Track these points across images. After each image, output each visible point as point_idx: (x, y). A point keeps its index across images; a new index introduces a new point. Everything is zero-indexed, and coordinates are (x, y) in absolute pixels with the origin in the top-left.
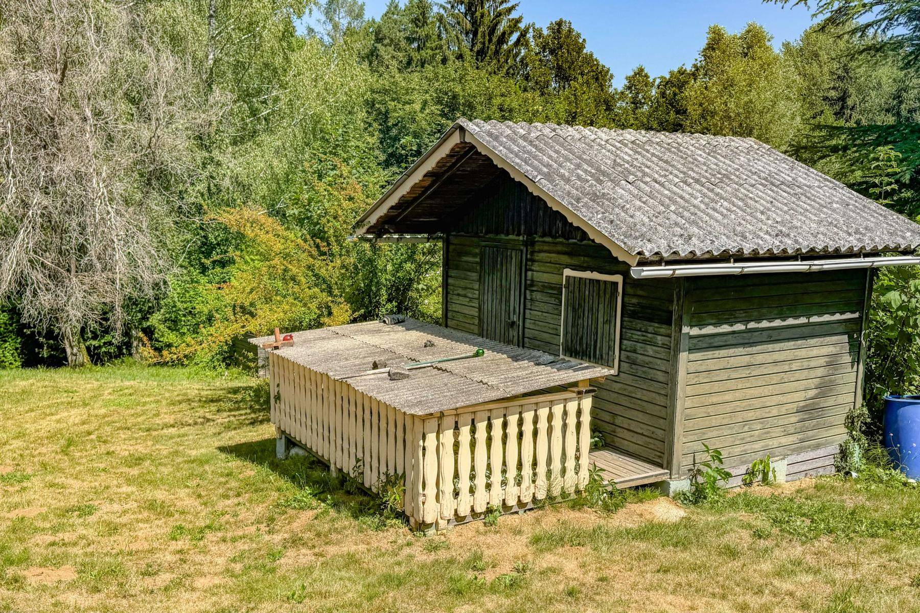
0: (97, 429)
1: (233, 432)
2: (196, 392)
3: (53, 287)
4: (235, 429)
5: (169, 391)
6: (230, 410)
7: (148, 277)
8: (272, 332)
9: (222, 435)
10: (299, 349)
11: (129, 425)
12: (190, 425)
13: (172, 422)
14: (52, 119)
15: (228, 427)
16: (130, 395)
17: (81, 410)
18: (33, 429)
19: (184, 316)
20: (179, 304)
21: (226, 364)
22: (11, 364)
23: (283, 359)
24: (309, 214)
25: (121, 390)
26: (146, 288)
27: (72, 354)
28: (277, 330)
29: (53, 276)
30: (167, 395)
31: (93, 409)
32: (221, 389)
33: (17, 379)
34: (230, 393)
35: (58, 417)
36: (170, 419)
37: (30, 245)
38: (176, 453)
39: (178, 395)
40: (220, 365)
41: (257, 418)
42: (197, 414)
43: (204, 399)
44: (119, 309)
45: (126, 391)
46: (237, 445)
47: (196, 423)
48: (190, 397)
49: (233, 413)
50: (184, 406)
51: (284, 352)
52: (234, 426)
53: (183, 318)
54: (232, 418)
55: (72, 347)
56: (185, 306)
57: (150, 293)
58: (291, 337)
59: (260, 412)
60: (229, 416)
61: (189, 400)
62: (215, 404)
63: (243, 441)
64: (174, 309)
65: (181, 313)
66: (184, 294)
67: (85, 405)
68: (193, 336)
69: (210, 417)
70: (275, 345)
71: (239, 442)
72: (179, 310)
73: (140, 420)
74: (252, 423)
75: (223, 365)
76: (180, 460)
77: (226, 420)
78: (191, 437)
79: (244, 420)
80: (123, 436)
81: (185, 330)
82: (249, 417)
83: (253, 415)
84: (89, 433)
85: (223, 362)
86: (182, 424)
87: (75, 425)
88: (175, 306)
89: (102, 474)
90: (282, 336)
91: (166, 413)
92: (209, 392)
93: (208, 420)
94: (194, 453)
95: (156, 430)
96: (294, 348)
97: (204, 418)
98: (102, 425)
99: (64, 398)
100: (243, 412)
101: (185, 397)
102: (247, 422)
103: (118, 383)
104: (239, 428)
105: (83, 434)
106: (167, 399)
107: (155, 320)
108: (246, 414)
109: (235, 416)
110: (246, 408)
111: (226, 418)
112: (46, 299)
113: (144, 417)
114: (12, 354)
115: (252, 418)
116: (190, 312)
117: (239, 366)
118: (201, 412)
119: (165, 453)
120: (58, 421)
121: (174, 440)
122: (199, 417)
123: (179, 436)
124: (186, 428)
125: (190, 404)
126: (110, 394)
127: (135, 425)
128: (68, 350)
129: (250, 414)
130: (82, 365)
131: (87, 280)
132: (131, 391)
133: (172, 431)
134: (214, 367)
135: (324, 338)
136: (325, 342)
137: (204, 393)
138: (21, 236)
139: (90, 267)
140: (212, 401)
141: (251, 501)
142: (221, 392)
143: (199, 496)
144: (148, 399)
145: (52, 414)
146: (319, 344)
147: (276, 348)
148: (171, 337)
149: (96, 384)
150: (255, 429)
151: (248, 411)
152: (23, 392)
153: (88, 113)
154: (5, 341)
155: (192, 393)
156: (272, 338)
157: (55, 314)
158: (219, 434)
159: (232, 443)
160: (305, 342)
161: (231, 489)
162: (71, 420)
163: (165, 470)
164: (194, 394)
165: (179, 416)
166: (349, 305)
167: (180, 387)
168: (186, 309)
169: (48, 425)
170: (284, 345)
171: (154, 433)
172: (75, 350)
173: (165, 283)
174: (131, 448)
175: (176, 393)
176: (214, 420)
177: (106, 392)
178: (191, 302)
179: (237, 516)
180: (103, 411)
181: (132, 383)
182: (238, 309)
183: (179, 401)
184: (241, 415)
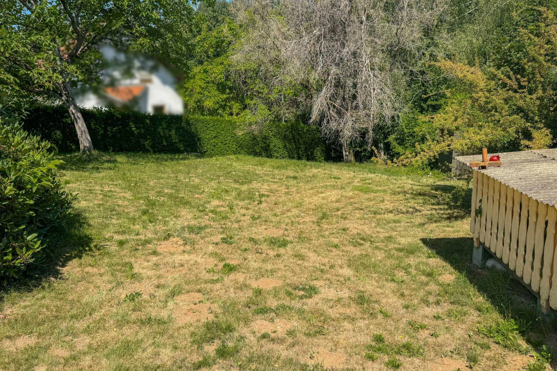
0: (343, 208)
1: (434, 225)
2: (410, 186)
3: (338, 119)
4: (436, 222)
5: (393, 183)
6: (433, 204)
7: (388, 113)
8: (480, 152)
9: (426, 226)
10: (508, 170)
11: (363, 207)
12: (403, 213)
13: (391, 209)
14: (345, 23)
15: (431, 219)
16: (369, 184)
17: (339, 192)
18: (307, 202)
19: (408, 137)
20: (405, 130)
21: (431, 167)
22: (320, 158)
23: (489, 178)
24: (509, 58)
25: (364, 180)
26: (387, 119)
27: (346, 155)
28: (485, 150)
29: (339, 113)
30: (391, 186)
31: (345, 191)
32: (427, 186)
33: (313, 168)
34: (432, 189)
35: (324, 195)
36: (390, 206)
37: (328, 95)
38: (389, 239)
39: (398, 187)
40: (427, 168)
41: (453, 214)
42: (409, 204)
43: (415, 192)
44: (371, 132)
45: (368, 181)
46: (437, 239)
47: (408, 212)
48: (406, 190)
49: (434, 207)
50: (401, 196)
51: (491, 172)
52: (435, 219)
53: (407, 138)
54: (434, 212)
55: (346, 151)
56: (409, 131)
57: (389, 123)
58: (498, 157)
59: (455, 208)
60: (432, 209)
61: (405, 192)
62: (422, 197)
63: (442, 236)
64: (402, 133)
65: (406, 135)
66: (408, 124)
67: (342, 188)
68: (412, 149)
69: (418, 208)
70: (482, 164)
71: (439, 237)
72: (405, 133)
73: (371, 203)
74: (449, 218)
75: (429, 168)
76: (391, 246)
77: (429, 212)
78: (402, 224)
79: (443, 214)
80: (358, 215)
81: (407, 145)
82: (447, 212)
83: (449, 211)
84: (338, 210)
85: (429, 166)
86: (398, 212)
87: (332, 202)
88: (403, 131)
89: (334, 250)
90: (489, 156)
91: (388, 201)
92: (419, 187)
93: (417, 210)
94: (403, 241)
95: (380, 214)
96: (502, 169)
97: (414, 208)
98: (347, 204)
99: (332, 182)
100: (442, 207)
101: (403, 190)
102: (445, 216)
103: (365, 175)
104: (439, 221)
105: (335, 210)
106: (391, 190)
107: (391, 138)
108: (444, 209)
109: (436, 210)
110: (444, 204)
111: (429, 211)
112: (333, 125)
113: (373, 202)
114: (321, 153)
115: (449, 214)
116: (412, 135)
117: (439, 169)
118: (412, 203)
119: (382, 236)
120: (323, 198)
121: (390, 225)
122: (410, 207)
123: (394, 221)
124: (401, 215)
125: (405, 195)
126: (358, 182)
127: (367, 208)
128: (344, 153)
129: (447, 209)
130: (350, 161)
131: (354, 115)
132: (370, 181)
133: (391, 216)
134: (423, 169)
135: (531, 161)
136: (535, 165)
137: (415, 187)
138: (324, 91)
139: (357, 107)
140: (420, 194)
141: (449, 314)
142: (426, 188)
143: (402, 295)
144: (379, 188)
145: (322, 193)
146: (529, 166)
147: (484, 167)
148: (399, 149)
149: (352, 174)
150: (451, 224)
151: (446, 207)
152: (313, 176)
153: (364, 18)
154: (318, 146)
155: (408, 187)
156: (480, 157)
157: (337, 133)
158: (424, 224)
159: (433, 236)
160: (511, 163)
161: (430, 293)
162: (331, 198)
163: (380, 255)
164: (408, 188)
165: (397, 204)
166: (550, 130)
167: (400, 181)
168: (409, 133)
169: (317, 200)
170: (491, 165)
171: (378, 216)
172: (347, 153)
173: (398, 116)
174: (360, 227)
175: (397, 186)
176: (420, 211)
177: (356, 180)
178: (412, 129)
179: (437, 337)
180: (351, 194)
181: (373, 175)
182: (446, 132)
183: (398, 192)
184: (441, 209)
